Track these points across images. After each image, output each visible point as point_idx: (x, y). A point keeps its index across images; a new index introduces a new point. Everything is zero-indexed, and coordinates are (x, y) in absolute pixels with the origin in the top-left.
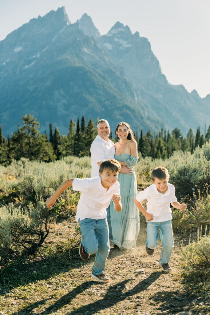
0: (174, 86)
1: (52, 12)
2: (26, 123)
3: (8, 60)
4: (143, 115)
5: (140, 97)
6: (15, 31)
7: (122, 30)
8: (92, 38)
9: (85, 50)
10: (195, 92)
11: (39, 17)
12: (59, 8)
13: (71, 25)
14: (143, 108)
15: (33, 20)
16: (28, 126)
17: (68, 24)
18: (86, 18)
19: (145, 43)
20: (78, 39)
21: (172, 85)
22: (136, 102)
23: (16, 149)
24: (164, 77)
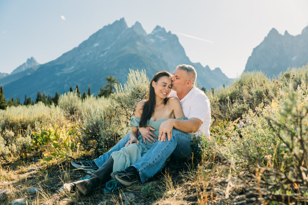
1: (117, 22)
2: (109, 82)
3: (90, 52)
7: (160, 30)
8: (142, 36)
9: (138, 43)
10: (207, 66)
11: (109, 25)
12: (121, 19)
13: (129, 29)
15: (105, 27)
16: (110, 84)
17: (127, 28)
18: (138, 24)
19: (175, 38)
20: (133, 37)
24: (188, 58)
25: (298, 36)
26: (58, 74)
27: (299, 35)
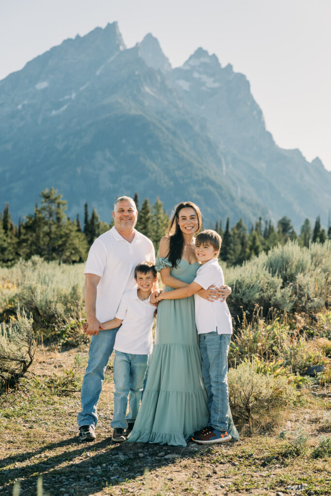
0: (285, 150)
1: (98, 30)
2: (46, 202)
3: (26, 102)
4: (234, 195)
5: (230, 166)
6: (39, 57)
7: (204, 60)
8: (159, 72)
9: (147, 89)
10: (317, 160)
11: (78, 37)
12: (109, 24)
13: (127, 51)
14: (234, 184)
15: (68, 42)
16: (48, 206)
17: (121, 48)
18: (150, 40)
19: (242, 82)
20: (137, 73)
21: (281, 149)
22: (224, 173)
23: (29, 242)
24: (269, 135)
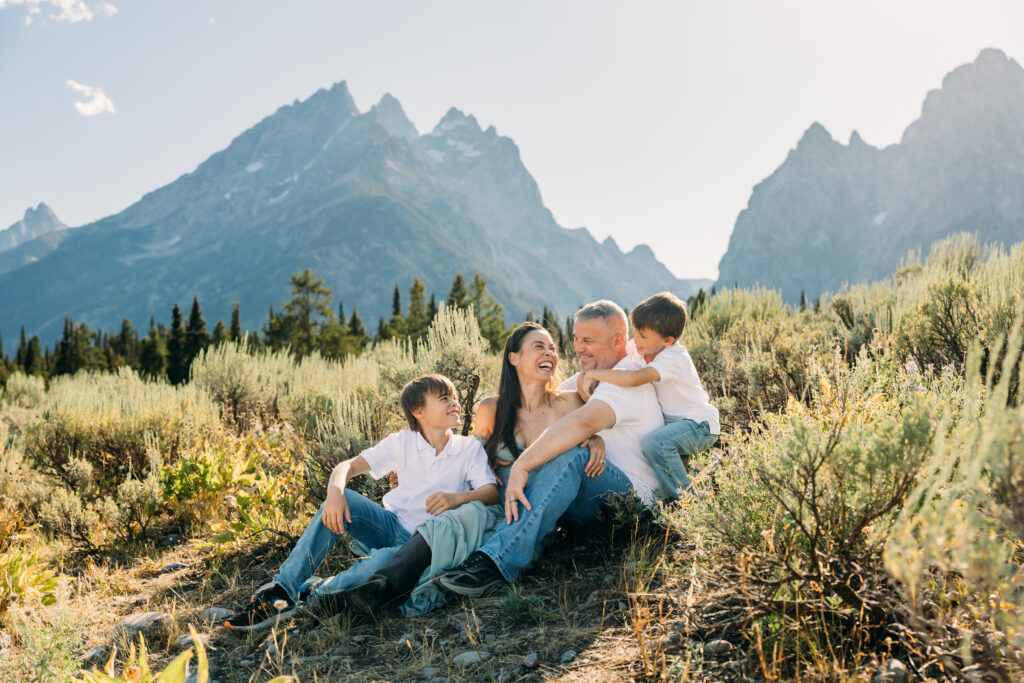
0: (569, 230)
1: (321, 93)
2: (299, 291)
3: (235, 189)
4: (510, 290)
5: (502, 254)
6: (249, 130)
7: (461, 123)
8: (404, 140)
9: (390, 164)
10: (610, 241)
11: (296, 102)
12: (335, 85)
13: (361, 117)
14: (509, 277)
15: (284, 110)
16: (303, 299)
17: (353, 114)
18: (389, 102)
19: (509, 147)
20: (375, 143)
21: (564, 230)
22: (495, 264)
24: (548, 213)
25: (891, 149)
26: (128, 261)
27: (894, 145)
